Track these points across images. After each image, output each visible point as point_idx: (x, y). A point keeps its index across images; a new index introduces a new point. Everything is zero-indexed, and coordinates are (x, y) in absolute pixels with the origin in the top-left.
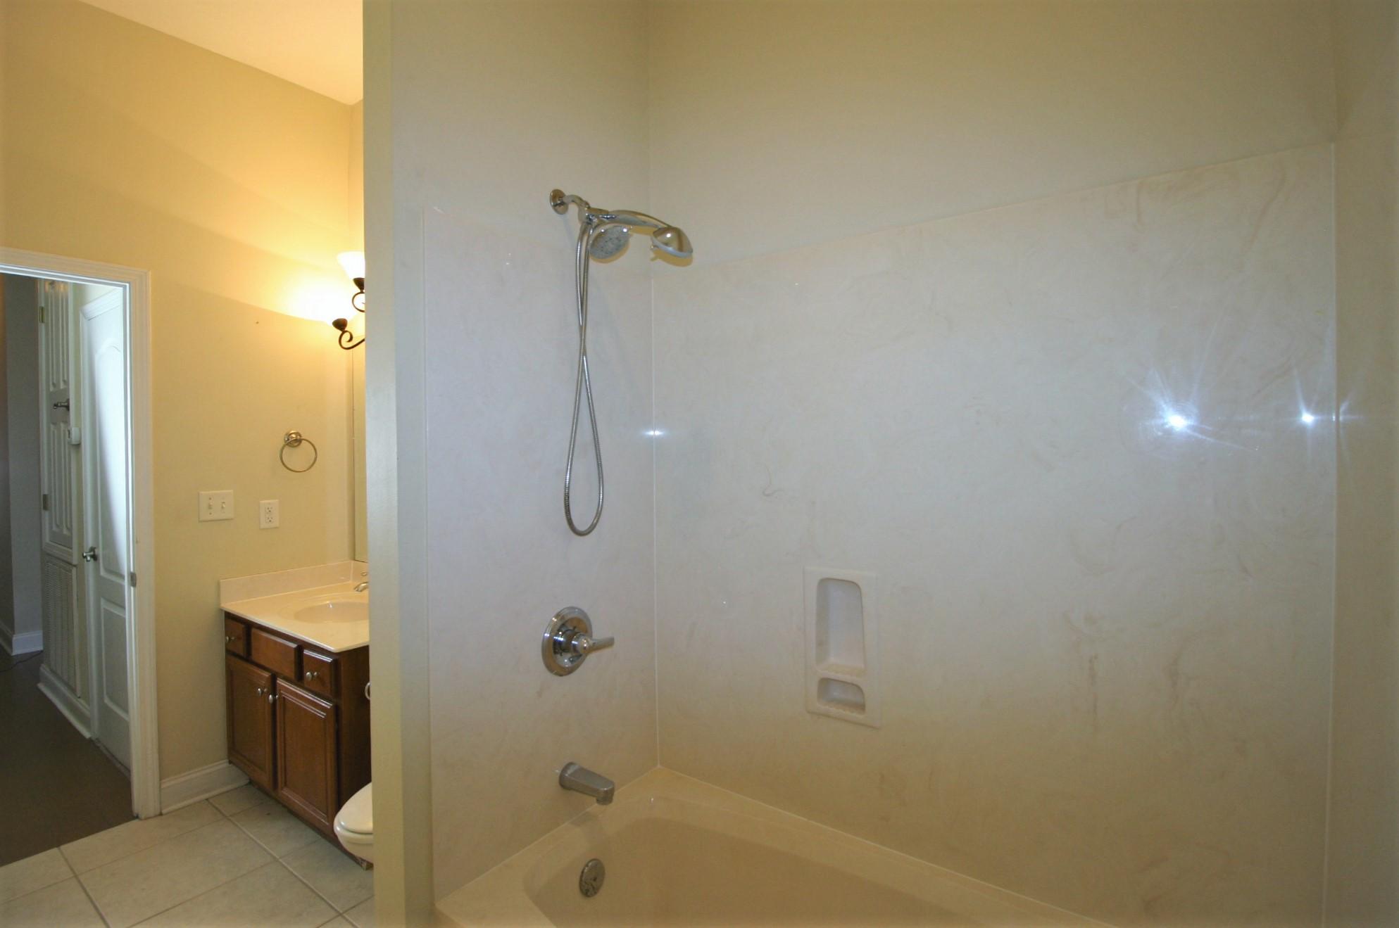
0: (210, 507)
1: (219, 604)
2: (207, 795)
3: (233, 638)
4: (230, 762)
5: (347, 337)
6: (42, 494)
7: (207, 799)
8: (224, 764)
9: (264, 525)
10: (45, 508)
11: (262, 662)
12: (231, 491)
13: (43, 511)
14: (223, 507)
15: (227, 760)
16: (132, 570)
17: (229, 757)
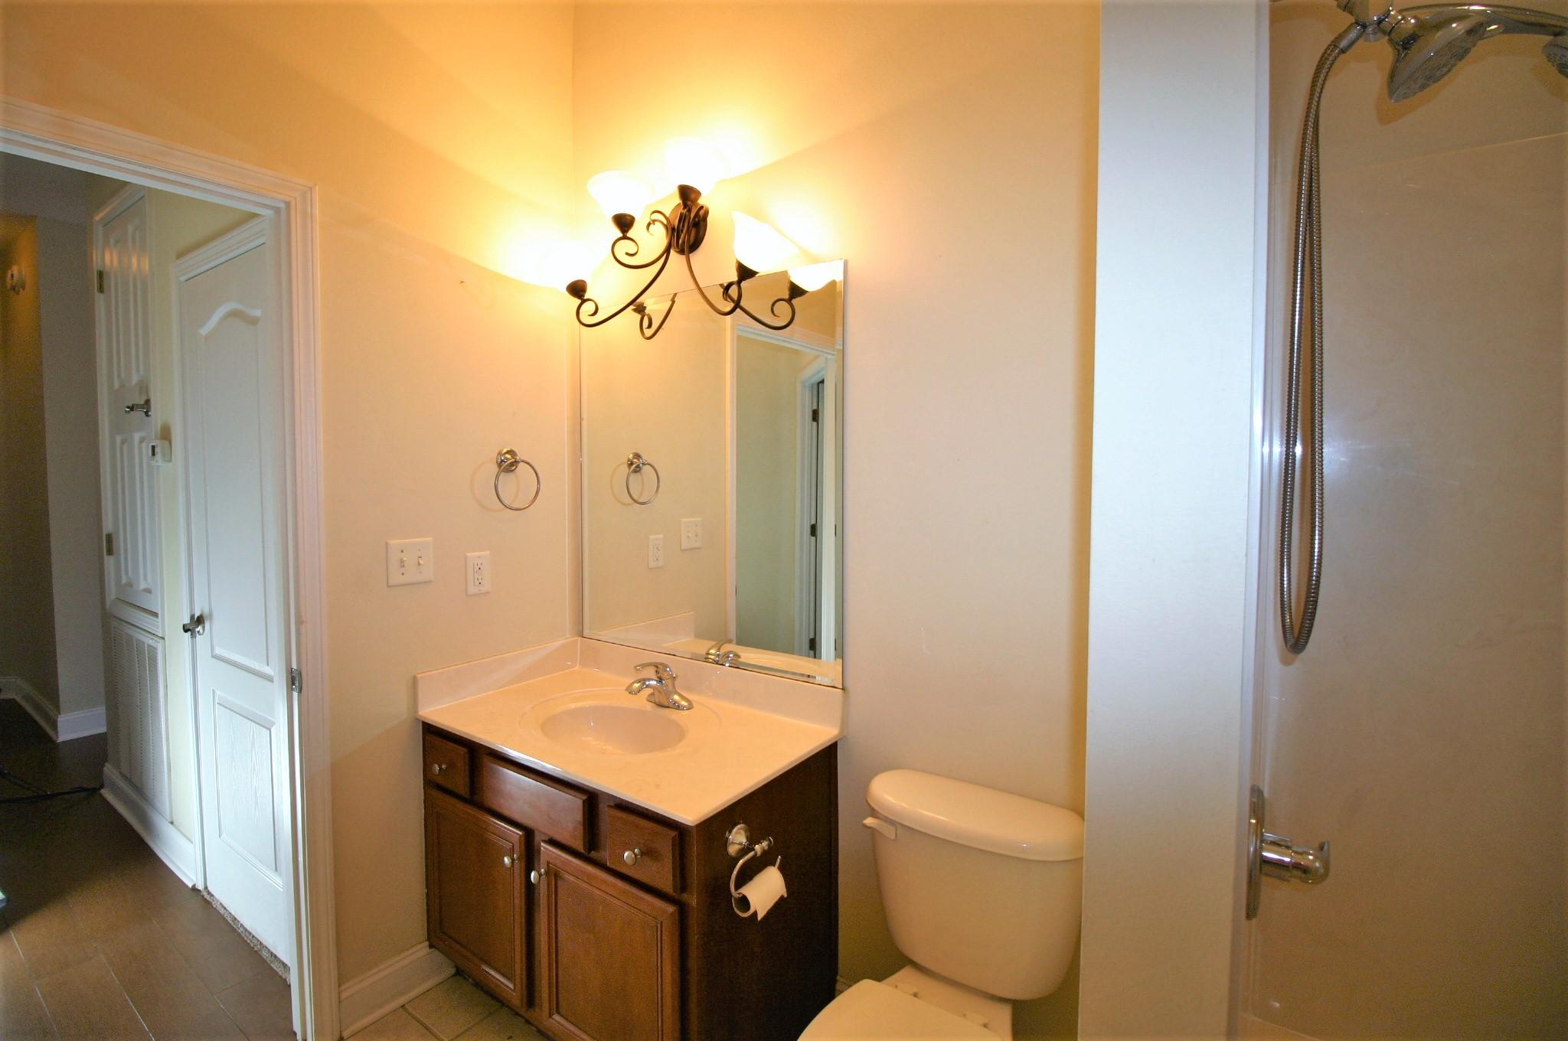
0: (402, 564)
1: (416, 711)
2: (401, 1000)
3: (443, 766)
4: (431, 946)
5: (588, 308)
6: (105, 533)
7: (403, 1006)
8: (422, 950)
9: (472, 590)
10: (110, 552)
11: (506, 812)
12: (430, 539)
13: (106, 557)
14: (419, 564)
15: (427, 943)
16: (294, 666)
17: (429, 939)
